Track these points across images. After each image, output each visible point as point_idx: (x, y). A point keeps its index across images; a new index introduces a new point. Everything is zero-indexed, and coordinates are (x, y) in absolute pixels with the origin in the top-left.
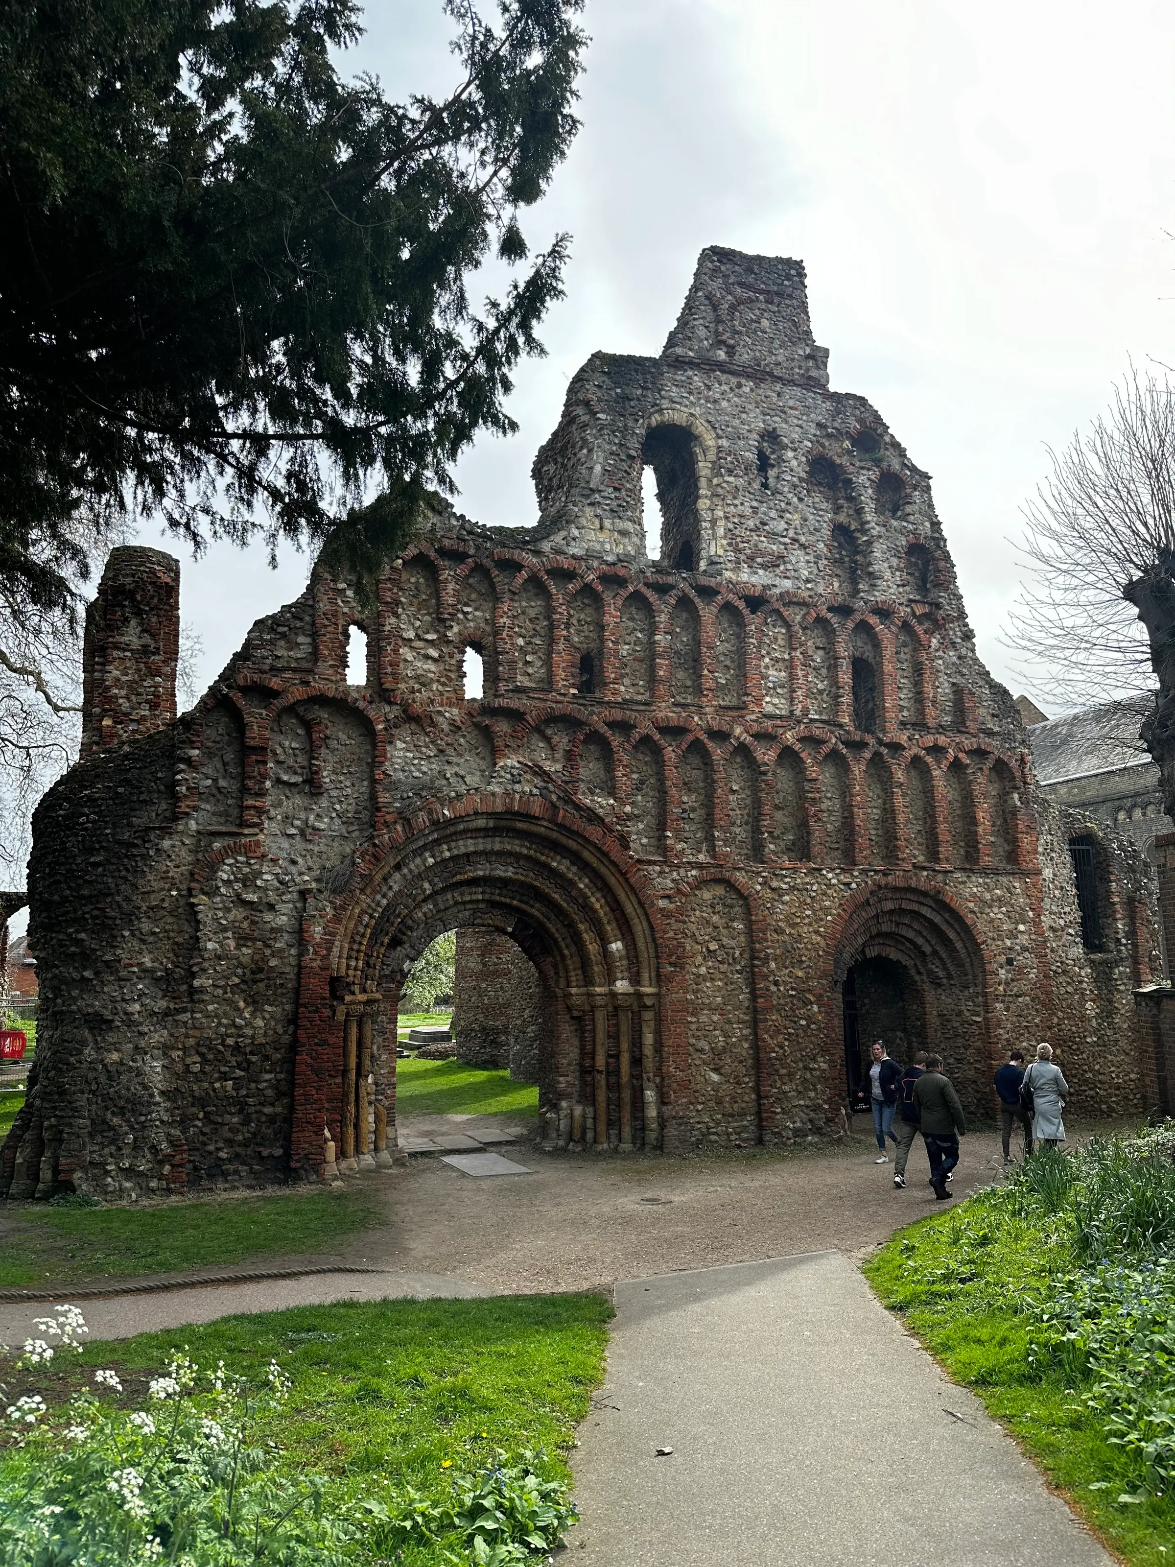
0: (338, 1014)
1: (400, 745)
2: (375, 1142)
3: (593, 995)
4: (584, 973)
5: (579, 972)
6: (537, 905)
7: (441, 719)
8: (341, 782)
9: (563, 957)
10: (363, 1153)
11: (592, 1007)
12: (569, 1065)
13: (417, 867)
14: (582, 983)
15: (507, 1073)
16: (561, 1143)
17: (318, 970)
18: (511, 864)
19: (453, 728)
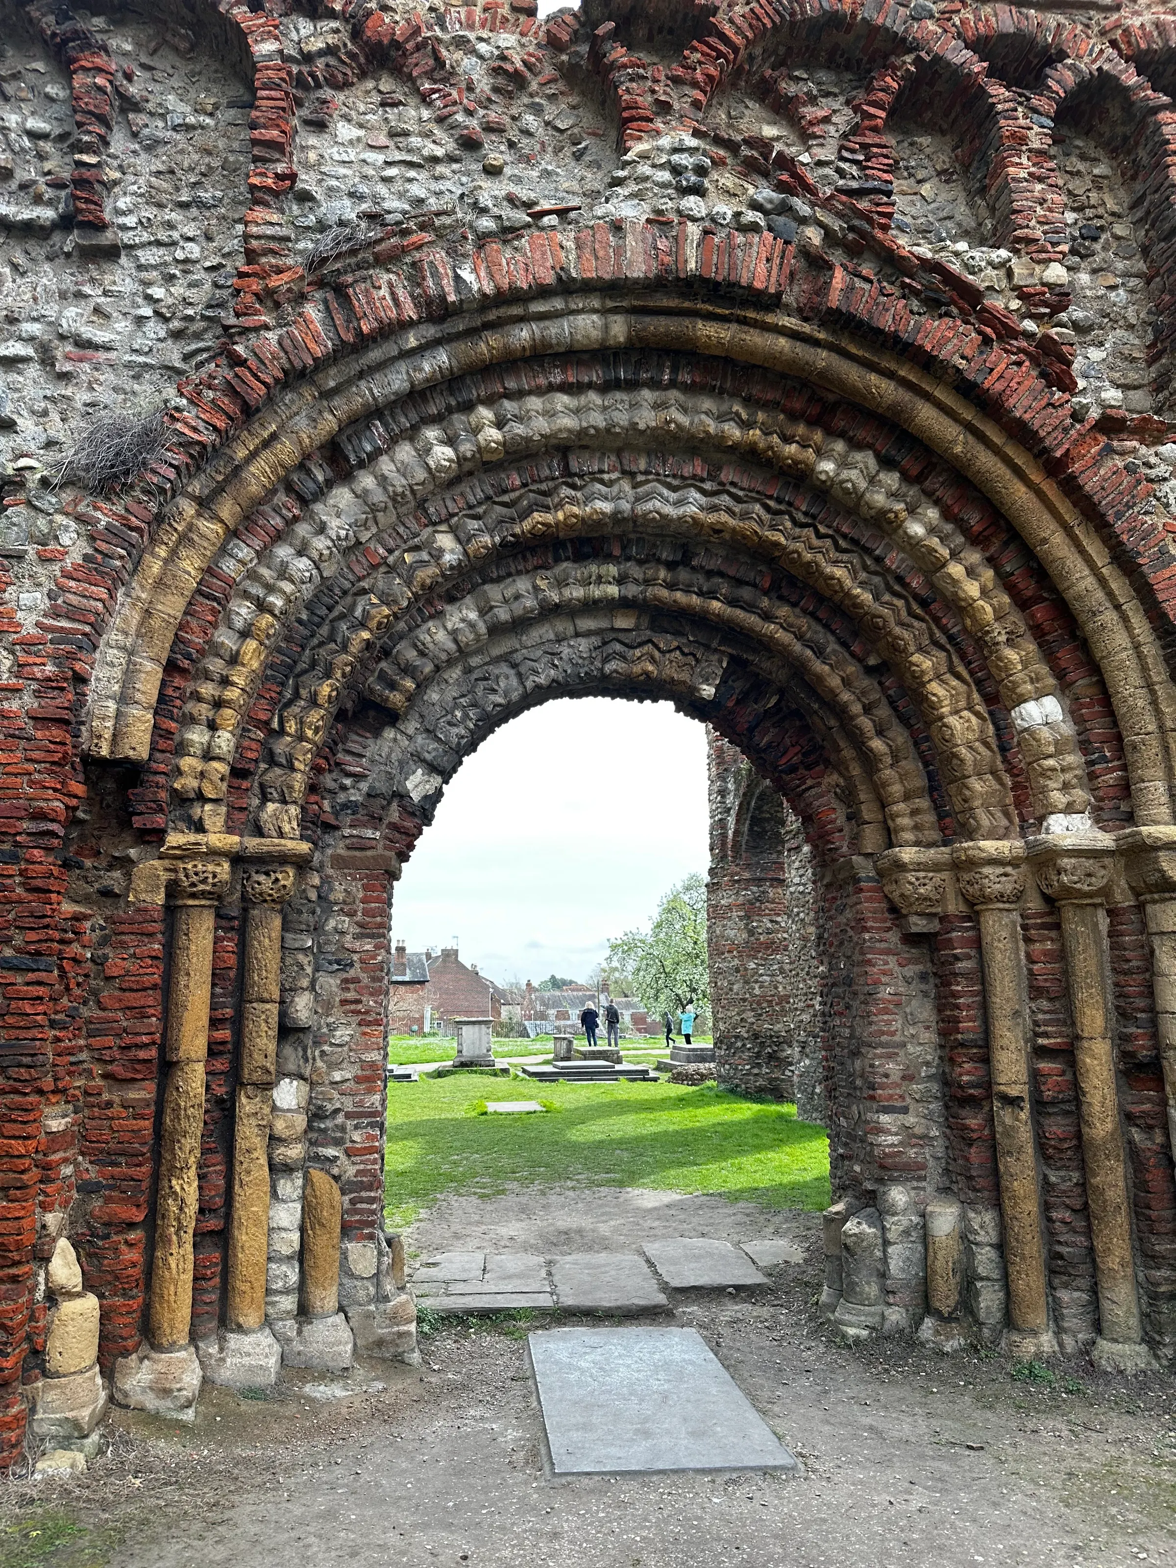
0: (139, 884)
1: (345, 131)
2: (302, 1288)
3: (972, 864)
4: (937, 807)
5: (923, 803)
6: (783, 611)
7: (468, 63)
8: (170, 226)
9: (870, 762)
10: (240, 1329)
11: (971, 904)
12: (908, 1078)
13: (403, 471)
14: (934, 835)
15: (790, 1109)
16: (896, 1316)
17: (24, 722)
18: (694, 482)
19: (501, 81)
